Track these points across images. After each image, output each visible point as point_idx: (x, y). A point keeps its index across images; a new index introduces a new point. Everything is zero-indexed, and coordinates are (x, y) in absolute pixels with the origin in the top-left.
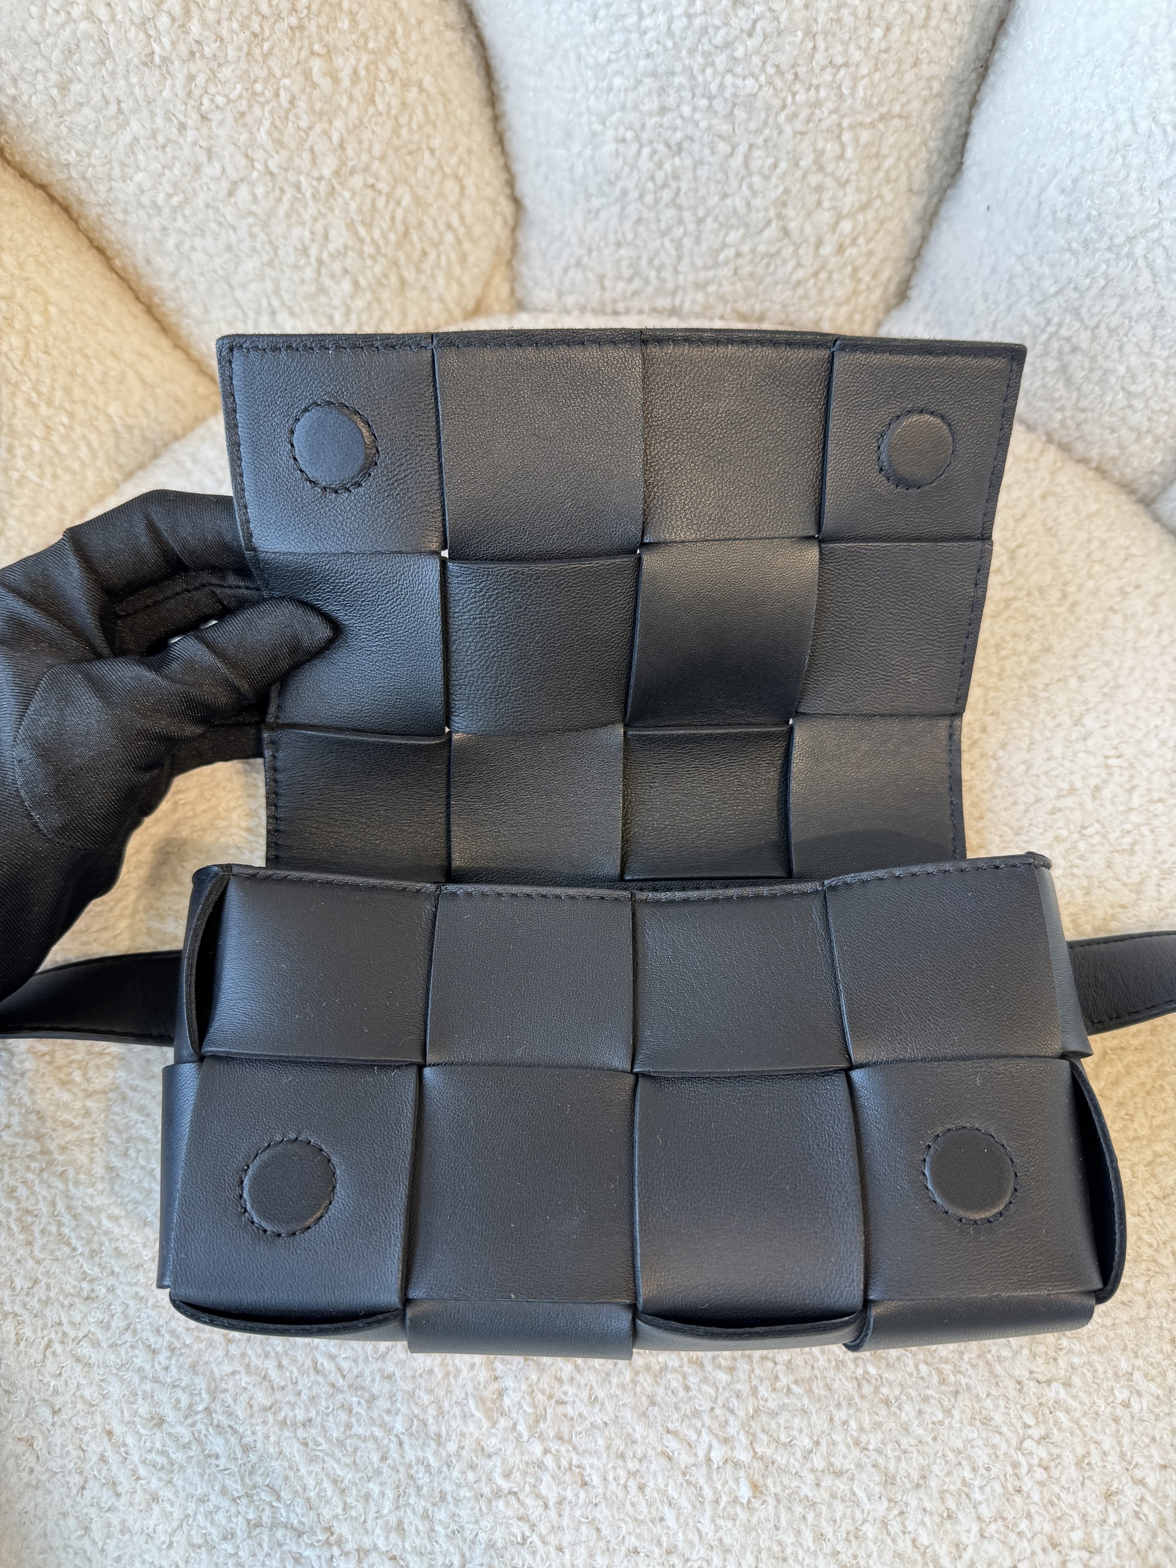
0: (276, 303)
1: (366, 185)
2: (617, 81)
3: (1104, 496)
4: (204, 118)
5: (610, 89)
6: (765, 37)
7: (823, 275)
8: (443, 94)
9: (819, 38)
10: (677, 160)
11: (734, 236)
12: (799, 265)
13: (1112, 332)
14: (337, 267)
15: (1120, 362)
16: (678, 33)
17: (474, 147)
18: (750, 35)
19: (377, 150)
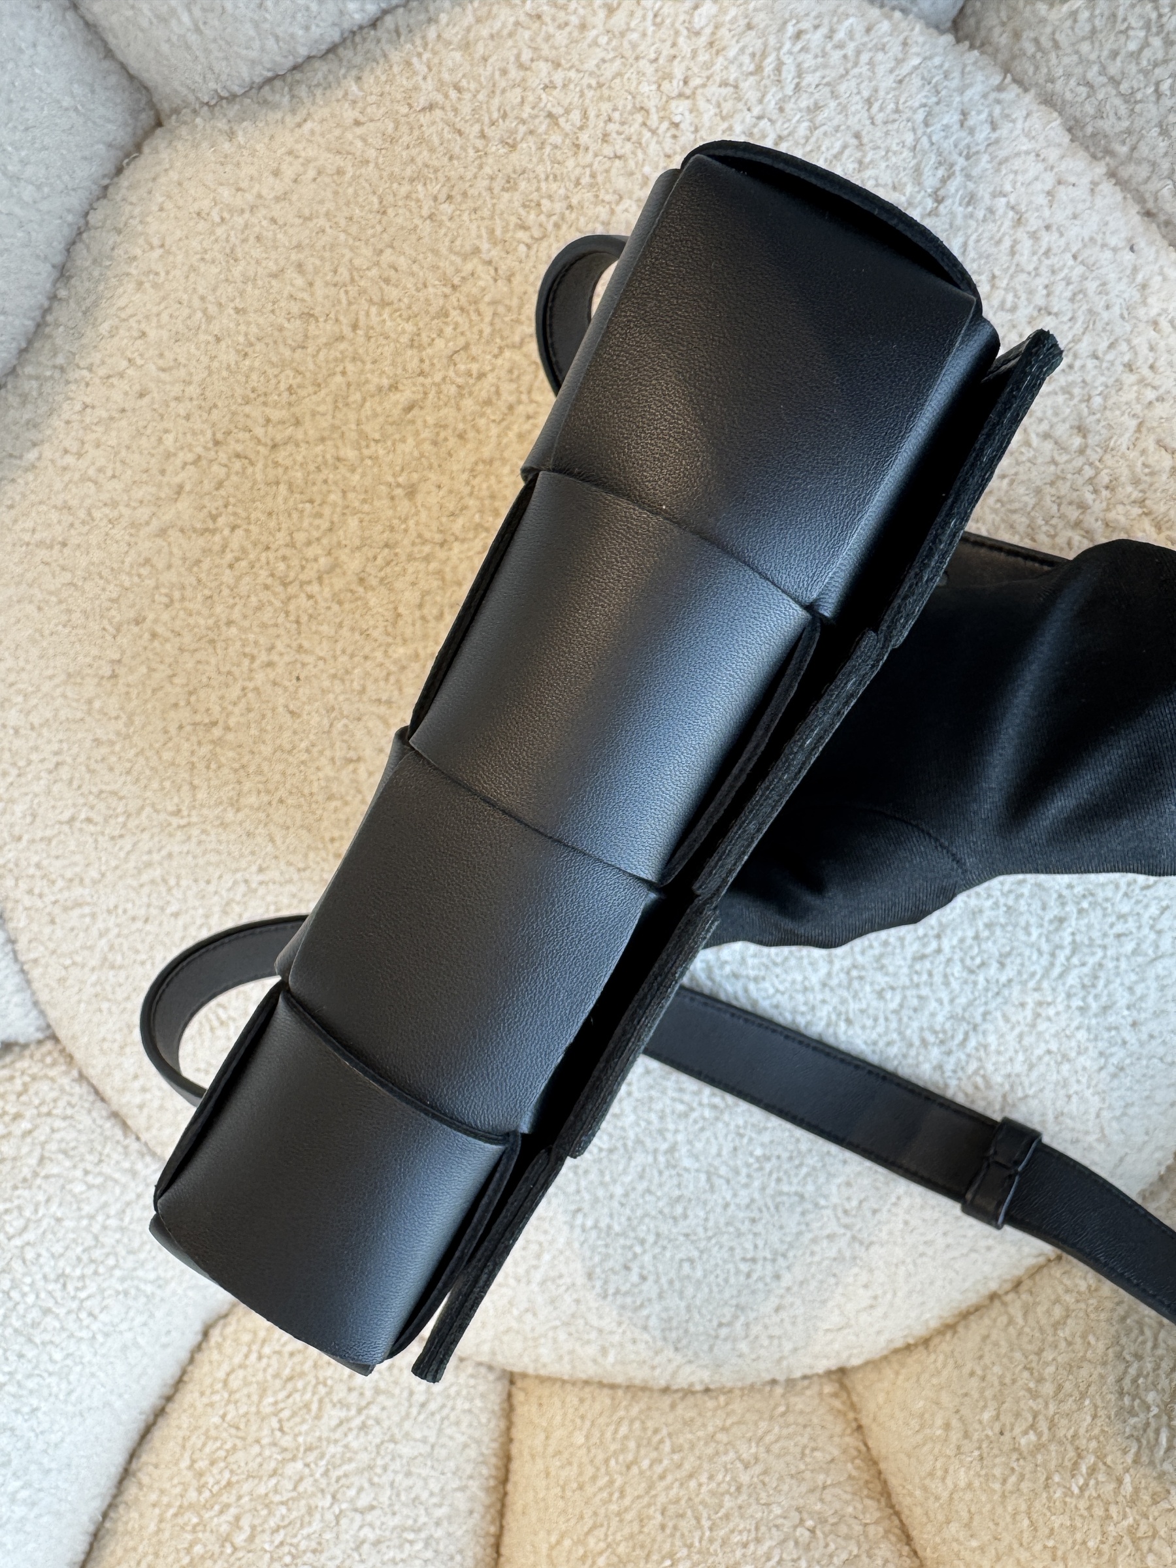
0: (414, 1411)
14: (353, 1398)
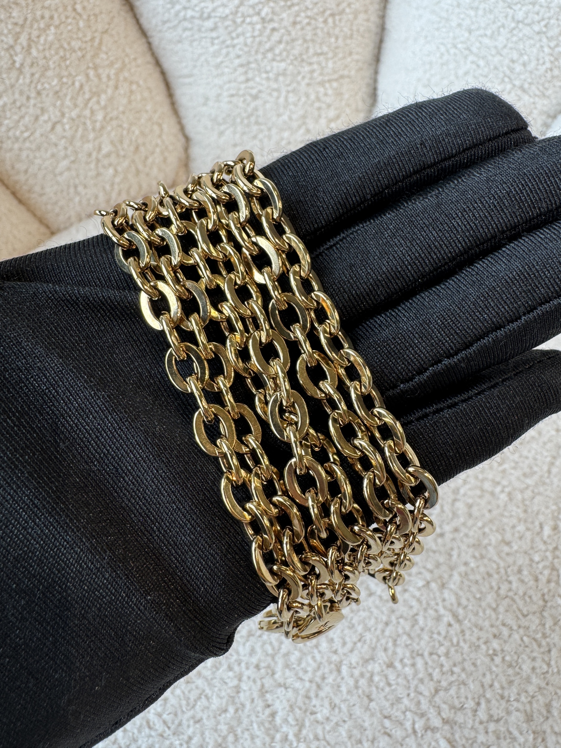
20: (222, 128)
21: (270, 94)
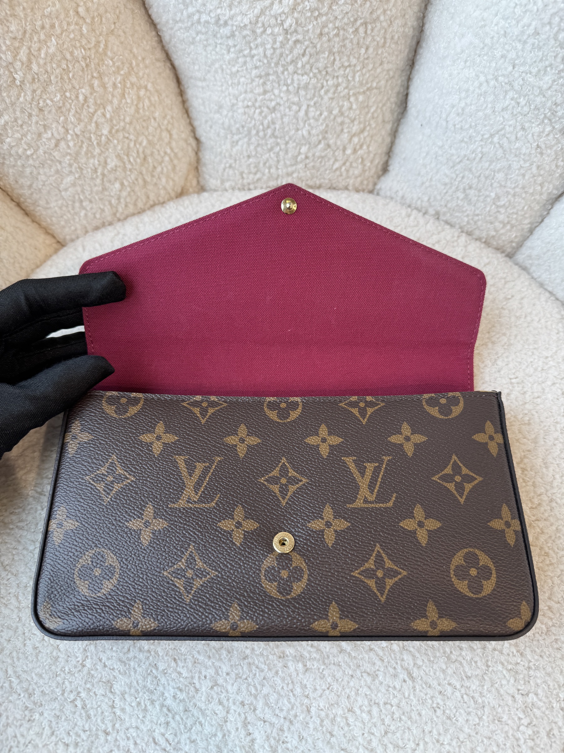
1: (124, 137)
2: (242, 80)
3: (490, 255)
4: (41, 110)
5: (239, 83)
6: (311, 55)
7: (348, 164)
8: (157, 91)
9: (336, 55)
10: (273, 115)
11: (304, 149)
12: (336, 160)
13: (486, 178)
15: (491, 192)
16: (269, 56)
17: (174, 115)
18: (303, 55)
19: (128, 119)
20: (236, 138)
21: (290, 108)
